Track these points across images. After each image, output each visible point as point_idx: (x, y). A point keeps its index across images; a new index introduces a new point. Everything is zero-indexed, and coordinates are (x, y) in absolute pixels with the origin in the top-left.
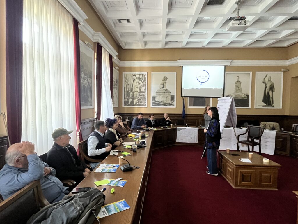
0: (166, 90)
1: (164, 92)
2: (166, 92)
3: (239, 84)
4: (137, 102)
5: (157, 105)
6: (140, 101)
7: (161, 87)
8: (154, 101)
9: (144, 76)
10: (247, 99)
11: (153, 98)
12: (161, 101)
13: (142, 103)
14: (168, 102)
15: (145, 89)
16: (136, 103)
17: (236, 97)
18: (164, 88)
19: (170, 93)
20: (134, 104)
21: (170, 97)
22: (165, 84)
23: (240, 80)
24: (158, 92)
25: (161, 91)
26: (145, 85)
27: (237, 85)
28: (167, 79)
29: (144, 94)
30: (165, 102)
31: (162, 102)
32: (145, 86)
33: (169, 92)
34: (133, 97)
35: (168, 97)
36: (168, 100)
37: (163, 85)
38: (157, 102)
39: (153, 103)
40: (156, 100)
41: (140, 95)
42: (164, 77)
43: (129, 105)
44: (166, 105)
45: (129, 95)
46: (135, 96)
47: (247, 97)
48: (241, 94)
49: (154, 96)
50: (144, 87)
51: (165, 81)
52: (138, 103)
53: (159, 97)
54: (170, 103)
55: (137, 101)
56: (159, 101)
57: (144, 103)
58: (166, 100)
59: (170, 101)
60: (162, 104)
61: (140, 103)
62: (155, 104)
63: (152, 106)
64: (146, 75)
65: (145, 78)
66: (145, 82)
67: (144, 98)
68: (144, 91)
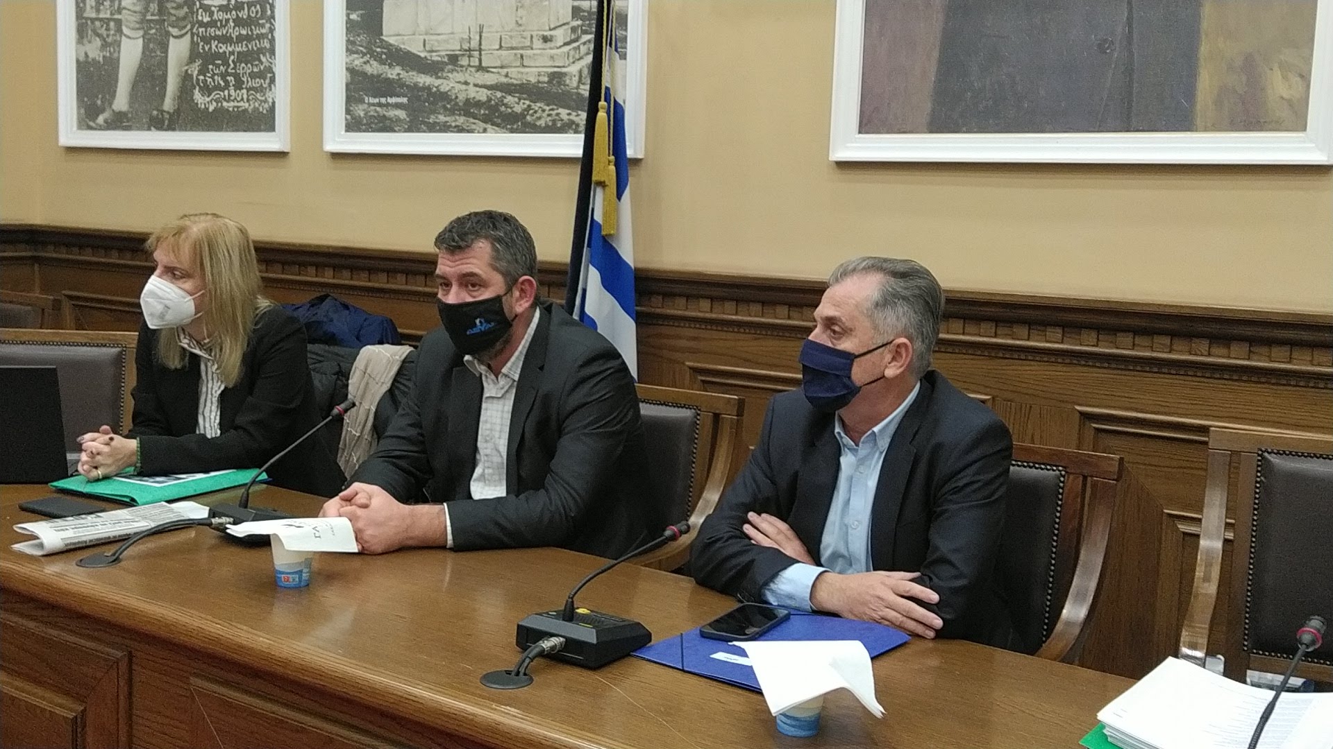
4: (194, 69)
5: (399, 106)
6: (223, 57)
8: (370, 51)
12: (443, 47)
13: (239, 85)
16: (186, 84)
20: (168, 104)
31: (454, 59)
36: (538, 24)
38: (394, 72)
39: (355, 87)
40: (393, 25)
43: (119, 122)
44: (516, 104)
52: (206, 90)
54: (557, 77)
55: (193, 56)
56: (425, 41)
57: (257, 83)
58: (513, 25)
59: (566, 44)
60: (462, 97)
61: (217, 87)
62: (376, 100)
63: (338, 139)
67: (255, 4)
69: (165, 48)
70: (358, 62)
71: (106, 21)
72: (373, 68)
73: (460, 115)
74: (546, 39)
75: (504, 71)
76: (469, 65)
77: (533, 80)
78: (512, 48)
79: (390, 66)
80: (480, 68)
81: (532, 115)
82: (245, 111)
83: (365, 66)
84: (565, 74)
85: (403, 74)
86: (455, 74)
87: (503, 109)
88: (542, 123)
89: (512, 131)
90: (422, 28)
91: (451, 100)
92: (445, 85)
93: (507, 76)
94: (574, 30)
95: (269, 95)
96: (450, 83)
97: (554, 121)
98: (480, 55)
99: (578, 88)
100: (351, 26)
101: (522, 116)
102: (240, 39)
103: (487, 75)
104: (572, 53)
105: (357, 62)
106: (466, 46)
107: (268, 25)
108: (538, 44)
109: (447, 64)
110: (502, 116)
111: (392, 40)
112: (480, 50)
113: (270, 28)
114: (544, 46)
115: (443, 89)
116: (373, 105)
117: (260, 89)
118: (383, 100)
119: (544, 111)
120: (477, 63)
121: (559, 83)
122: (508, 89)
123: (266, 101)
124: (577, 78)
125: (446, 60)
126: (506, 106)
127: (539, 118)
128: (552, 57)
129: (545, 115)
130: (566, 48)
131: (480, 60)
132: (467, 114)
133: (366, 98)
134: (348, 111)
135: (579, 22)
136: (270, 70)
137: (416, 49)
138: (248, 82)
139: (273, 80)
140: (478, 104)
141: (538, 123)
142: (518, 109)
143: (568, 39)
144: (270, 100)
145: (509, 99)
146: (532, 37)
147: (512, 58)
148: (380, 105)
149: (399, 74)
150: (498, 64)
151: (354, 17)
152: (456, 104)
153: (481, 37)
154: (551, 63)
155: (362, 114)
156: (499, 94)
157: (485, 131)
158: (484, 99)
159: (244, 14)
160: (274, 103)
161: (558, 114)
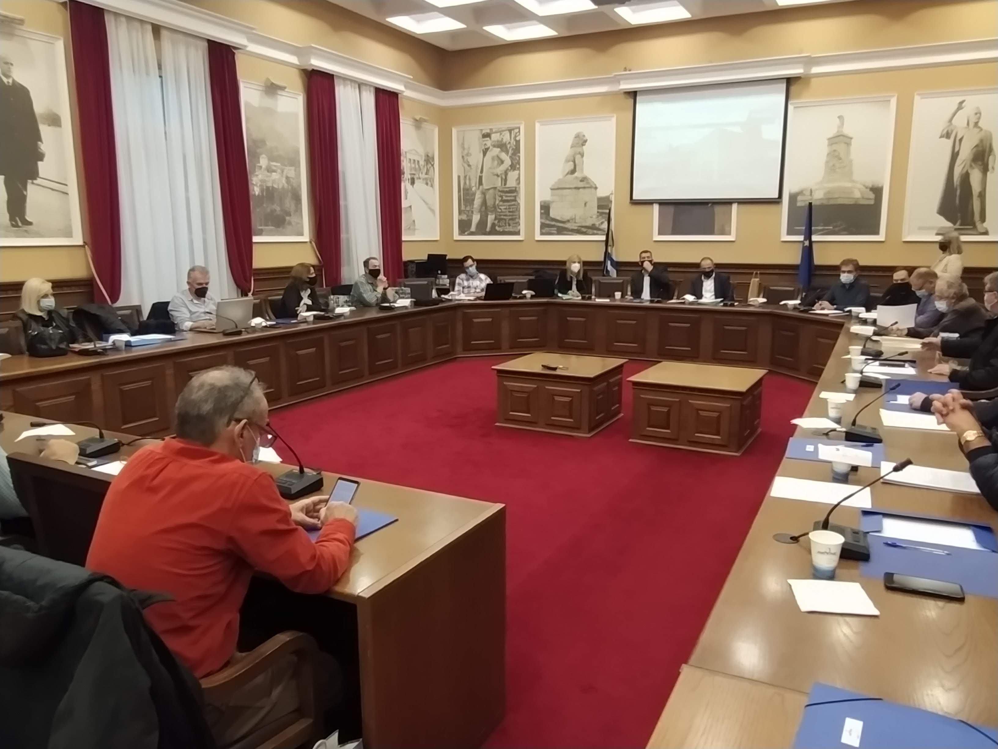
0: (581, 181)
1: (577, 188)
2: (584, 188)
3: (840, 148)
4: (496, 222)
5: (554, 230)
6: (505, 220)
7: (566, 172)
8: (547, 219)
9: (516, 137)
10: (872, 202)
11: (542, 207)
12: (566, 218)
13: (509, 225)
14: (589, 223)
15: (519, 179)
16: (493, 225)
18: (576, 174)
19: (596, 188)
20: (488, 229)
21: (595, 204)
22: (578, 157)
23: (847, 130)
24: (558, 189)
25: (567, 186)
26: (519, 165)
27: (835, 151)
28: (586, 141)
29: (515, 197)
30: (580, 222)
31: (568, 221)
32: (519, 169)
33: (591, 187)
34: (484, 208)
35: (587, 205)
36: (589, 214)
37: (574, 162)
38: (553, 223)
39: (543, 226)
40: (553, 213)
41: (503, 201)
42: (577, 136)
43: (472, 234)
44: (584, 230)
45: (473, 200)
46: (490, 203)
47: (872, 196)
48: (849, 185)
49: (545, 202)
50: (516, 172)
51: (579, 150)
52: (499, 226)
53: (559, 205)
54: (594, 225)
55: (496, 219)
56: (561, 217)
57: (515, 225)
58: (583, 214)
59: (595, 218)
60: (571, 228)
61: (503, 226)
63: (538, 237)
64: (519, 132)
65: (518, 142)
66: (519, 157)
67: (514, 208)
68: (516, 188)
69: (487, 217)
70: (543, 221)
71: (468, 211)
72: (548, 222)
73: (570, 232)
76: (572, 222)
77: (588, 225)
78: (583, 219)
80: (575, 222)
82: (512, 231)
83: (545, 222)
85: (555, 224)
86: (569, 224)
89: (584, 235)
90: (560, 214)
91: (568, 229)
93: (582, 224)
94: (597, 215)
95: (519, 228)
96: (567, 225)
99: (599, 227)
100: (541, 214)
101: (585, 232)
102: (510, 215)
103: (577, 224)
104: (596, 220)
106: (571, 218)
108: (589, 218)
110: (581, 232)
111: (552, 217)
112: (575, 219)
113: (519, 213)
114: (591, 218)
115: (566, 227)
116: (548, 230)
118: (550, 229)
119: (591, 231)
122: (582, 227)
123: (517, 229)
124: (598, 225)
125: (566, 221)
127: (595, 233)
128: (592, 221)
129: (597, 232)
131: (575, 221)
132: (572, 232)
133: (546, 228)
134: (541, 231)
135: (599, 214)
136: (519, 222)
137: (559, 218)
138: (512, 225)
139: (519, 225)
140: (574, 230)
141: (589, 233)
145: (582, 229)
146: (587, 217)
147: (583, 221)
151: (542, 211)
153: (575, 216)
155: (545, 232)
156: (580, 228)
157: (576, 235)
158: (576, 229)
159: (511, 210)
160: (520, 230)
161: (599, 232)
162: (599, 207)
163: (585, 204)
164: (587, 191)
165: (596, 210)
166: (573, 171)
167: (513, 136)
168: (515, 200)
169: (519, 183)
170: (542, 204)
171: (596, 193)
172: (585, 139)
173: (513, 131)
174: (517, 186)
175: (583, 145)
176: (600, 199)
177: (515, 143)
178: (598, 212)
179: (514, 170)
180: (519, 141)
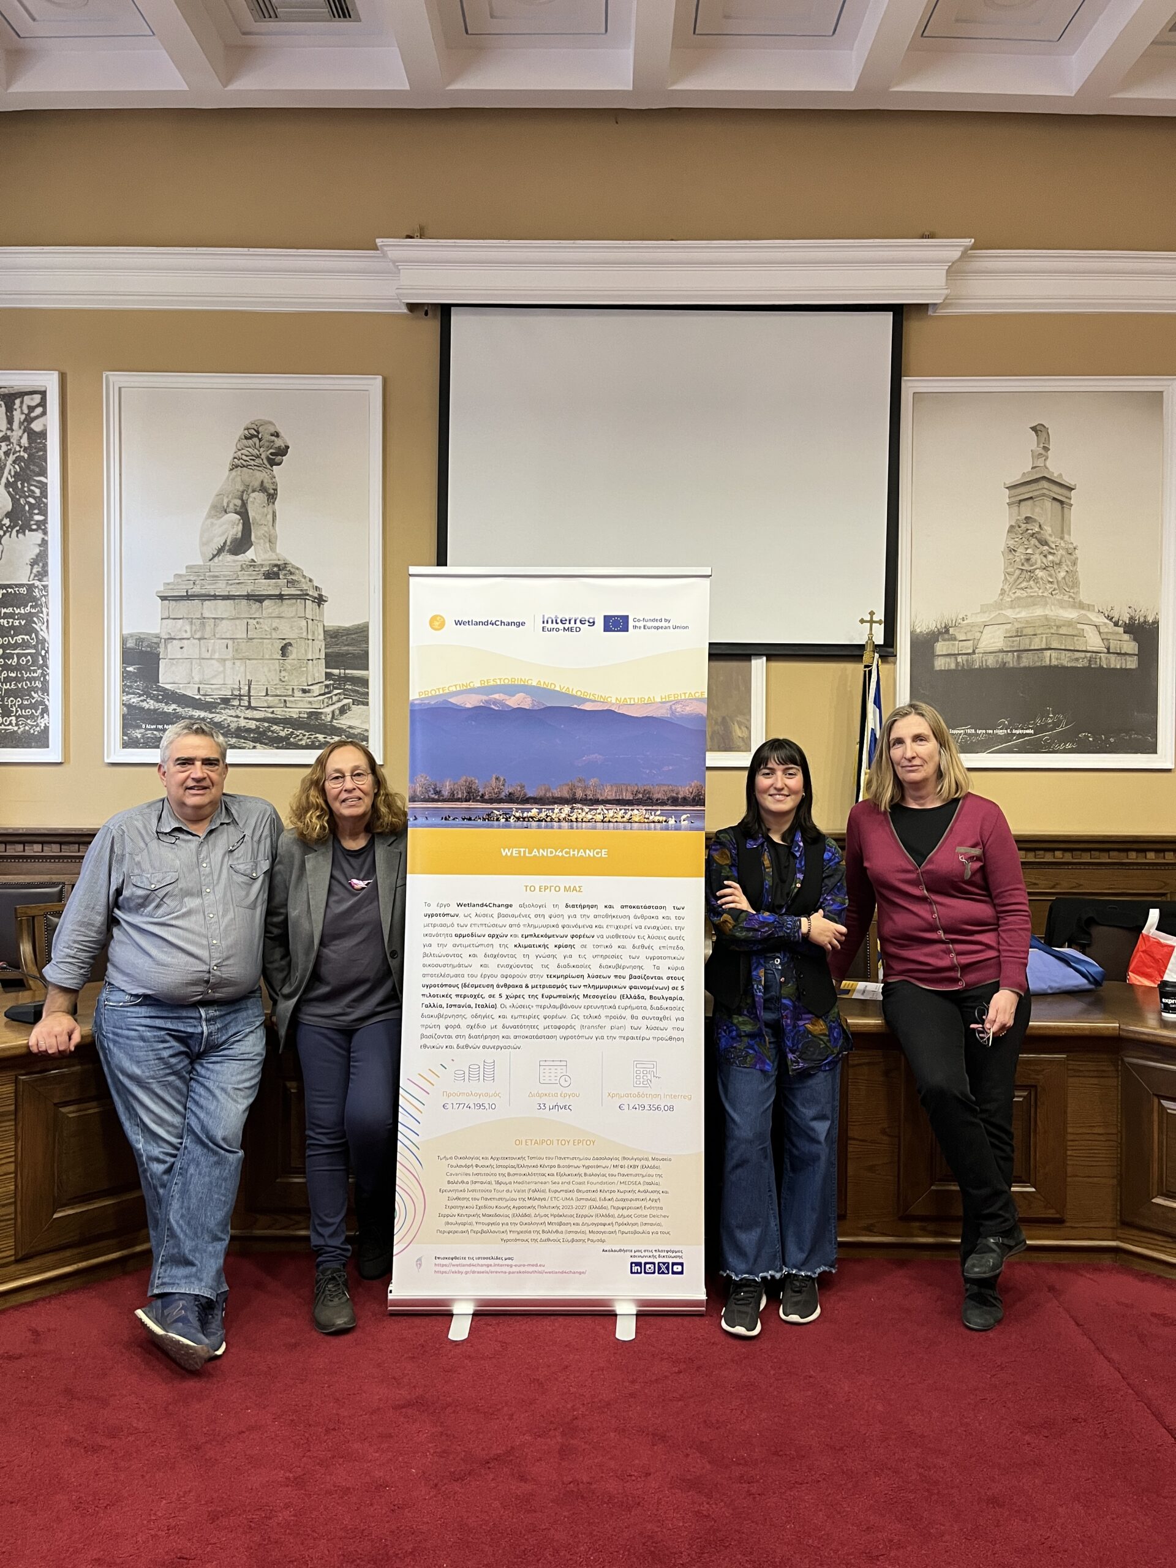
0: (268, 576)
1: (258, 599)
2: (281, 597)
3: (1044, 512)
7: (218, 542)
8: (147, 693)
9: (29, 420)
10: (1132, 664)
11: (128, 656)
12: (216, 693)
13: (7, 714)
14: (298, 708)
15: (40, 560)
17: (1025, 643)
18: (250, 554)
19: (320, 600)
21: (318, 649)
22: (256, 501)
23: (1056, 467)
24: (188, 597)
25: (221, 588)
26: (43, 512)
27: (1028, 519)
28: (283, 451)
29: (29, 617)
30: (265, 706)
31: (226, 701)
32: (42, 526)
33: (303, 596)
35: (294, 653)
36: (297, 681)
37: (243, 513)
38: (171, 708)
39: (132, 717)
40: (169, 677)
42: (252, 434)
44: (281, 731)
47: (1131, 646)
48: (1071, 614)
49: (140, 640)
50: (37, 537)
51: (261, 475)
53: (192, 649)
54: (315, 715)
56: (199, 688)
57: (28, 712)
58: (277, 681)
59: (320, 695)
60: (233, 726)
62: (153, 727)
63: (116, 753)
64: (43, 404)
65: (38, 439)
66: (43, 487)
67: (26, 655)
68: (30, 588)
70: (134, 700)
72: (150, 704)
73: (232, 737)
74: (304, 691)
75: (271, 710)
76: (240, 705)
77: (295, 716)
78: (277, 696)
79: (167, 704)
80: (249, 707)
81: (295, 738)
82: (15, 732)
83: (141, 703)
84: (321, 713)
85: (179, 710)
86: (227, 711)
87: (270, 734)
88: (303, 743)
89: (278, 748)
90: (197, 679)
91: (224, 728)
92: (218, 718)
93: (273, 713)
94: (327, 686)
95: (41, 721)
96: (223, 716)
97: (313, 742)
98: (250, 699)
99: (331, 722)
100: (125, 676)
101: (287, 738)
102: (9, 680)
103: (255, 712)
104: (326, 700)
105: (132, 700)
106: (237, 693)
107: (40, 671)
108: (298, 694)
109: (219, 704)
110: (268, 737)
111: (168, 687)
112: (249, 696)
113: (42, 673)
114: (303, 695)
115: (216, 720)
116: (151, 729)
117: (32, 717)
118: (160, 727)
119: (304, 735)
120: (246, 704)
121: (317, 719)
122: (275, 721)
123: (37, 725)
124: (330, 716)
125: (219, 701)
126: (272, 732)
127: (301, 740)
128: (310, 703)
129: (305, 738)
130: (321, 698)
131: (249, 702)
132: (238, 737)
133: (144, 726)
134: (124, 734)
135: (332, 682)
136: (42, 703)
137: (191, 692)
138: (17, 711)
139: (45, 710)
140: (249, 730)
141: (300, 743)
142: (282, 734)
143: (323, 692)
144: (43, 725)
145: (275, 727)
146: (293, 689)
147: (277, 701)
148: (156, 729)
149: (175, 710)
150: (266, 705)
151: (130, 669)
152: (230, 730)
153: (249, 688)
154: (309, 706)
155: (139, 736)
156: (266, 725)
157: (254, 747)
158: (254, 727)
159: (14, 662)
160: (46, 728)
161: (315, 738)
162: (332, 660)
163: (284, 650)
164: (288, 609)
165: (319, 670)
166: (241, 544)
167: (18, 416)
168: (29, 630)
169: (43, 574)
170: (130, 644)
171: (322, 614)
172: (279, 443)
173: (18, 402)
174: (37, 583)
175: (272, 463)
176: (333, 636)
177: (25, 441)
178: (328, 676)
179: (25, 528)
180: (43, 434)
